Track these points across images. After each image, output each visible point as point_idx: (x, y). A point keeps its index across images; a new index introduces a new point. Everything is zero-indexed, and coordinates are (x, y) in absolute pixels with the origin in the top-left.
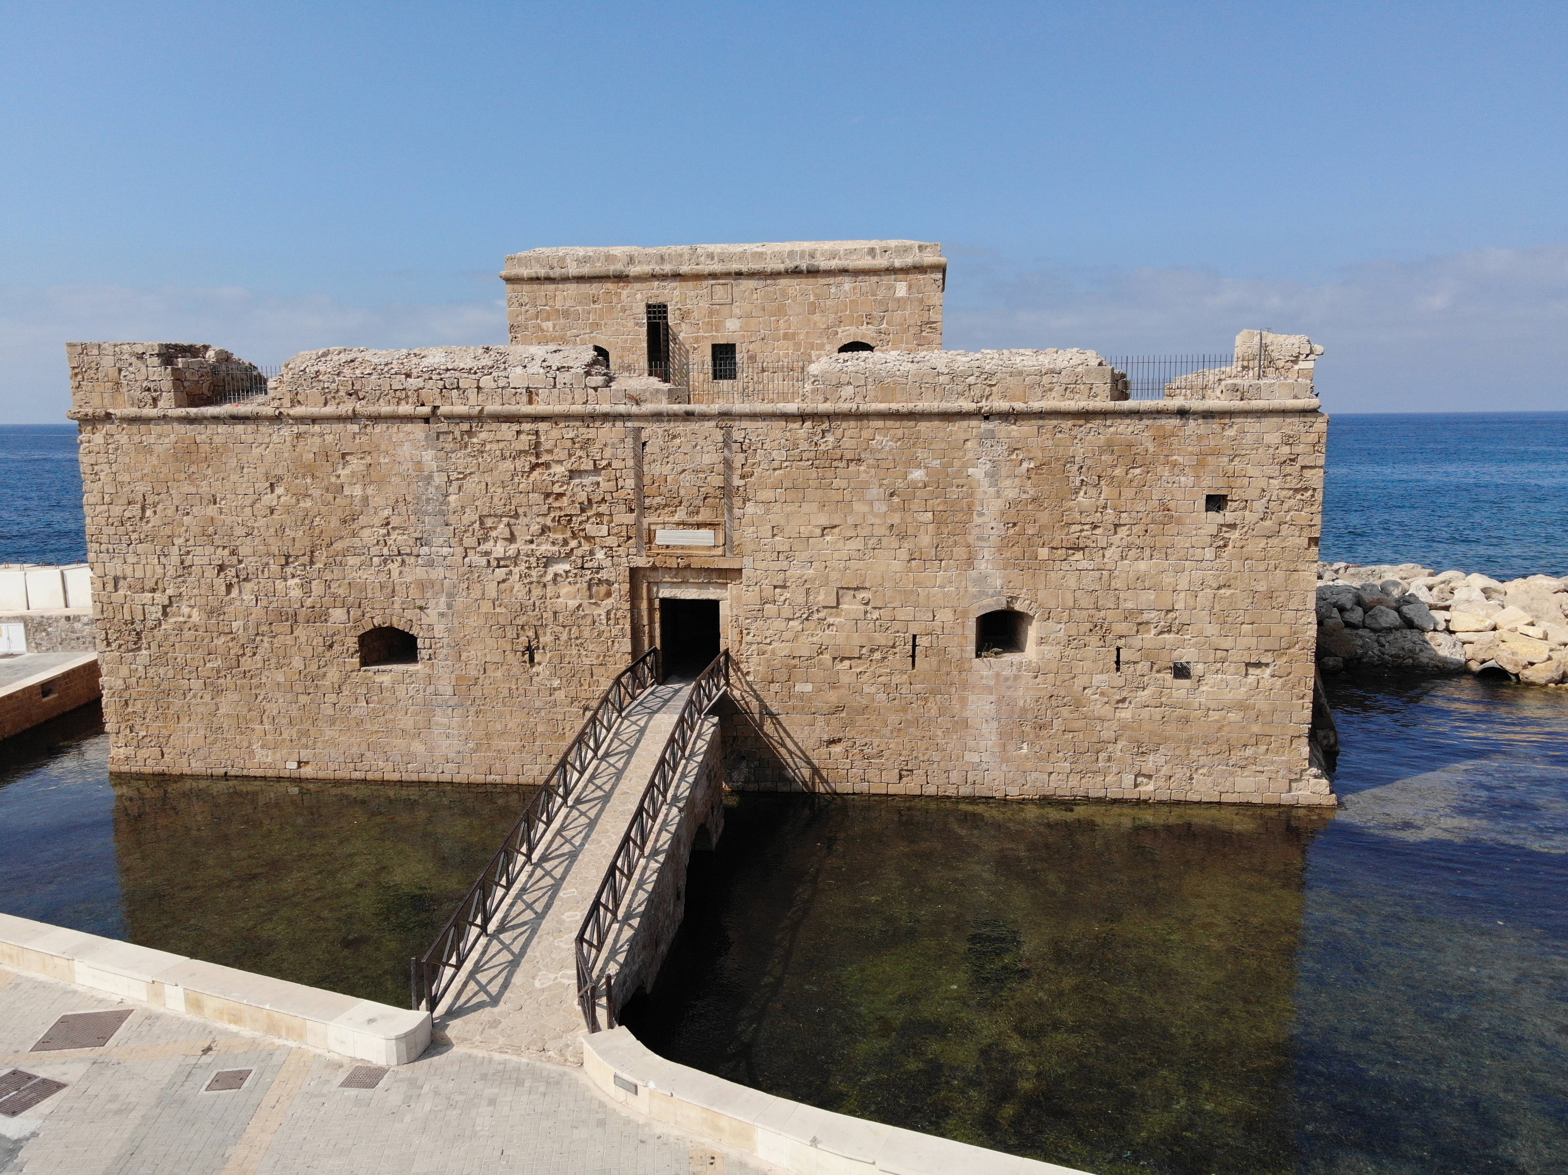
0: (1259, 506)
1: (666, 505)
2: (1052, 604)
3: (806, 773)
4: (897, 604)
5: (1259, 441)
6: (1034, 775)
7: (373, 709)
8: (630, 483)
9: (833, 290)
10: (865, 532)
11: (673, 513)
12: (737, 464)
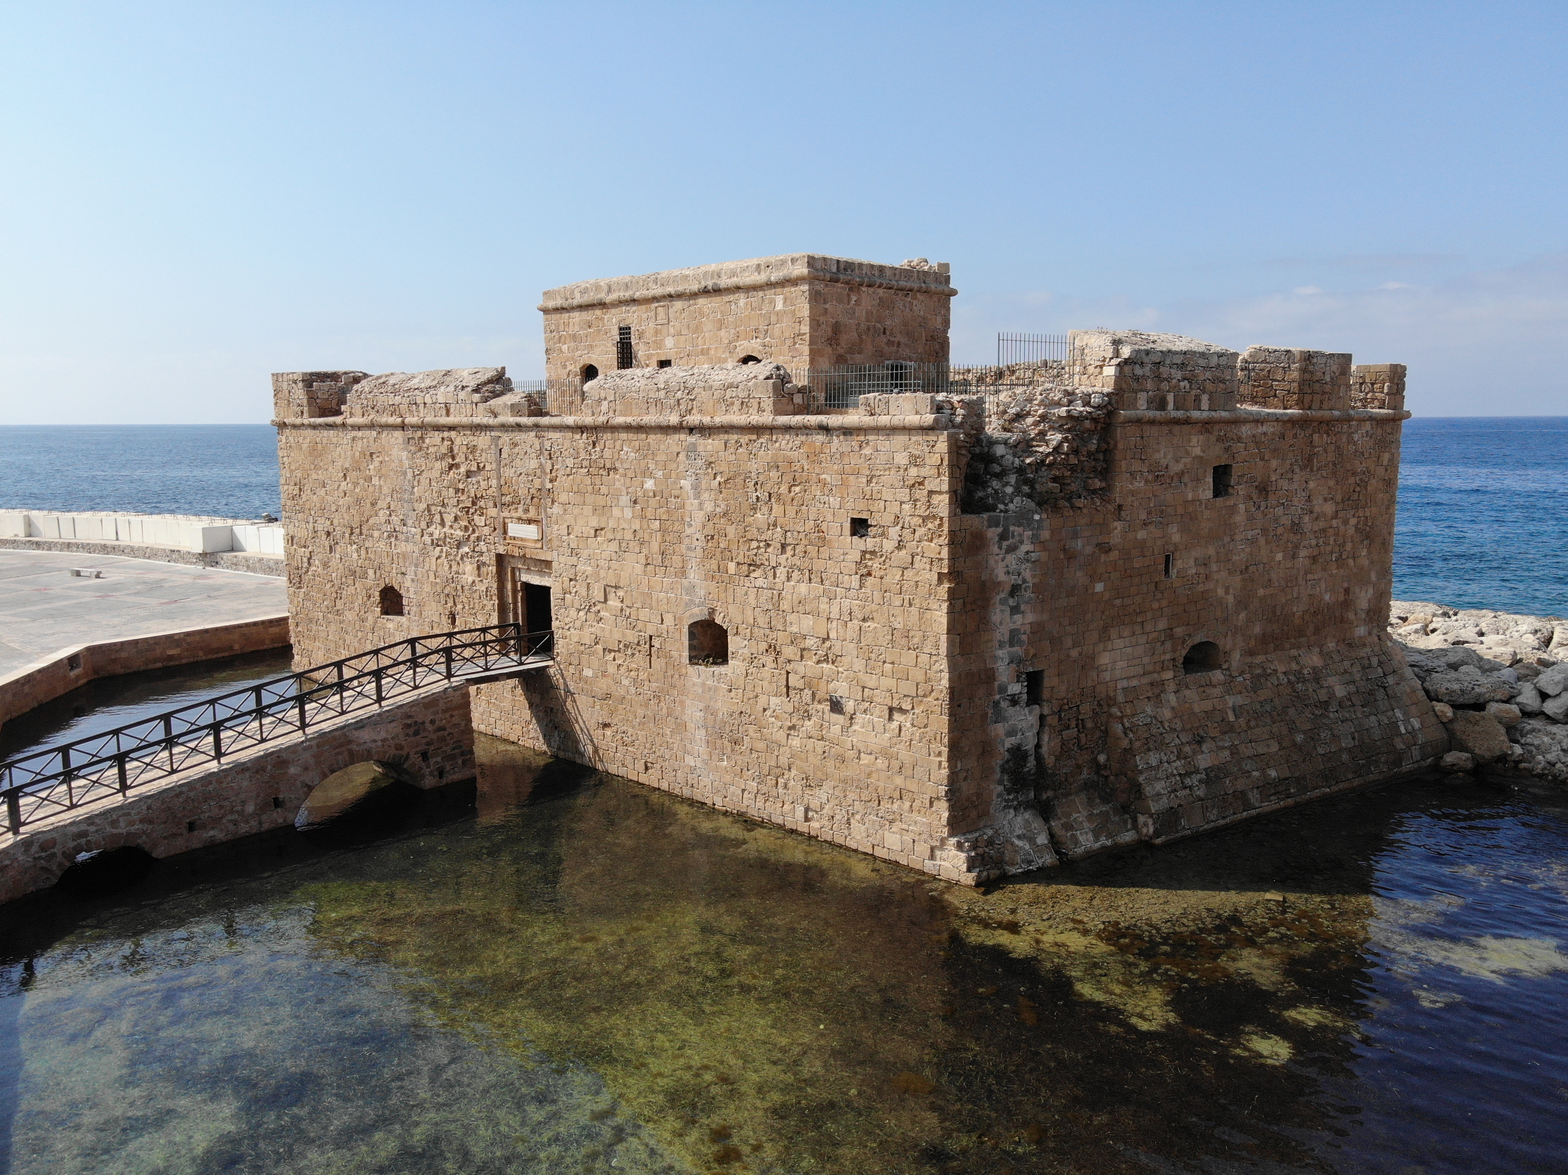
0: (894, 532)
1: (513, 503)
2: (739, 620)
3: (590, 749)
4: (639, 605)
5: (891, 461)
6: (732, 788)
8: (494, 482)
9: (733, 306)
10: (619, 536)
11: (516, 510)
12: (548, 469)
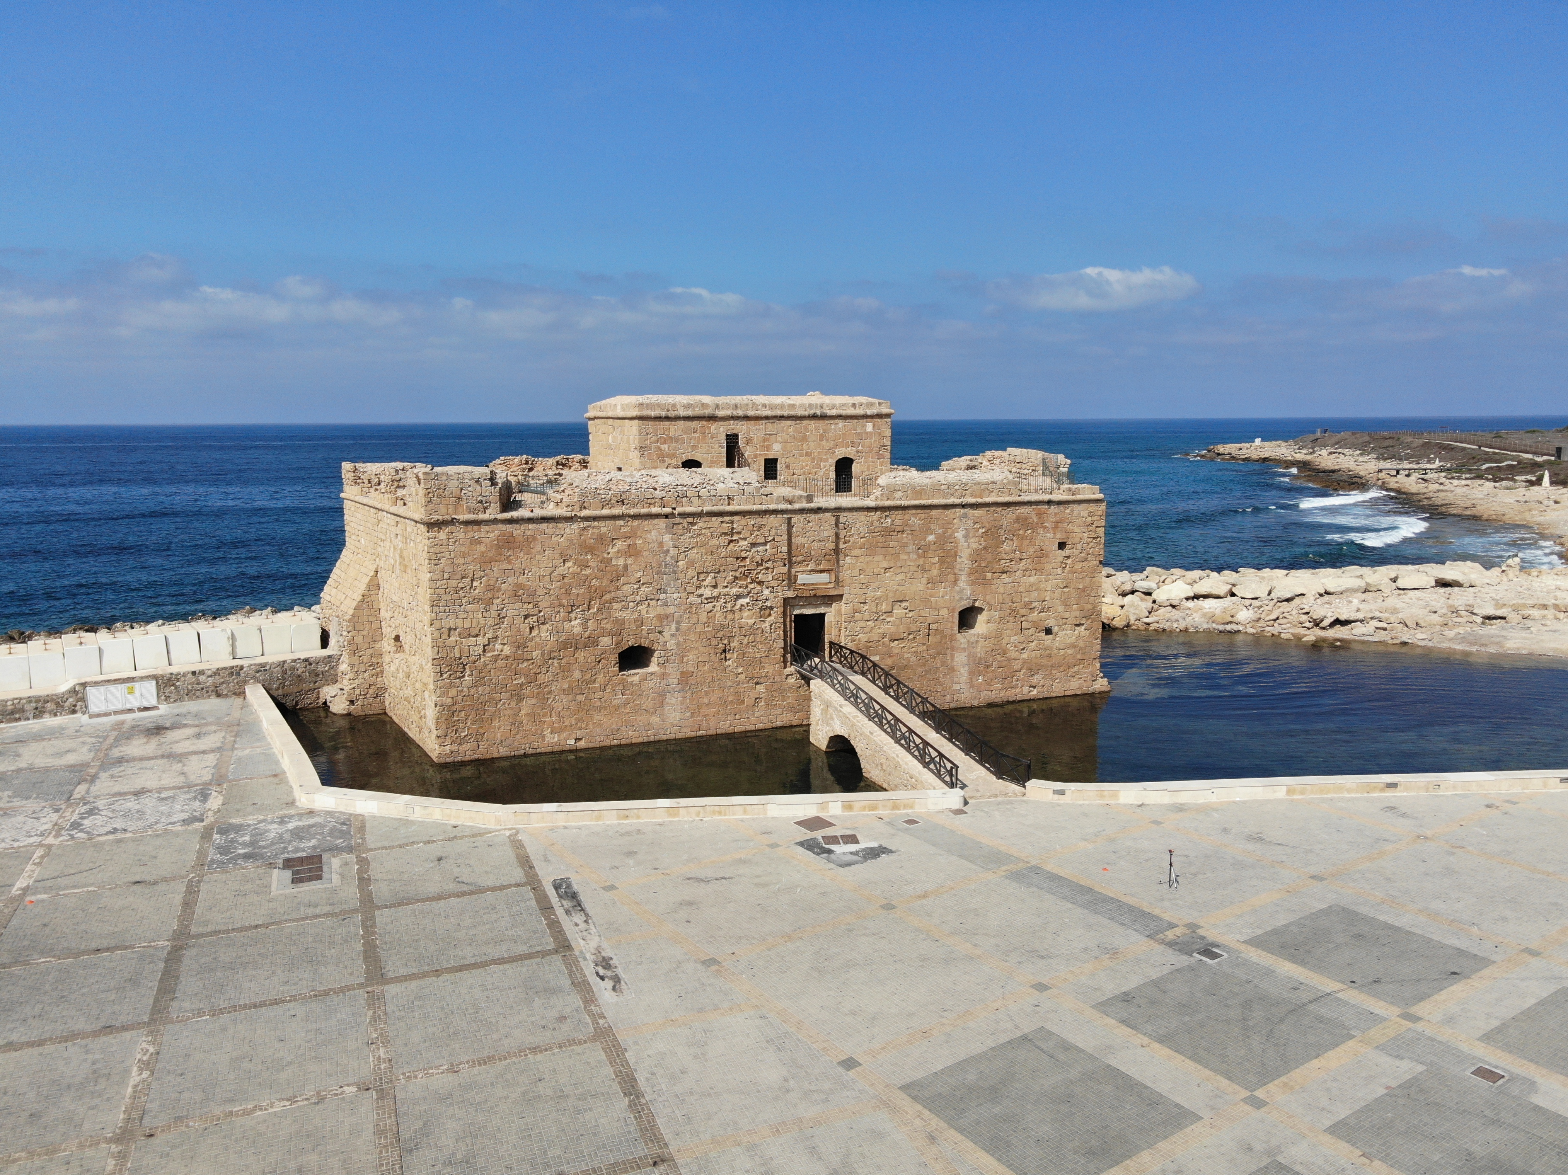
0: (1079, 546)
1: (804, 561)
2: (993, 602)
4: (921, 607)
5: (1079, 515)
6: (985, 692)
7: (627, 699)
8: (785, 549)
9: (833, 427)
10: (906, 569)
11: (808, 565)
12: (842, 535)
